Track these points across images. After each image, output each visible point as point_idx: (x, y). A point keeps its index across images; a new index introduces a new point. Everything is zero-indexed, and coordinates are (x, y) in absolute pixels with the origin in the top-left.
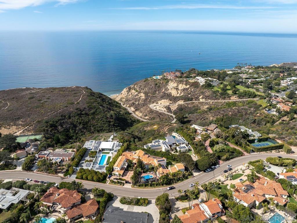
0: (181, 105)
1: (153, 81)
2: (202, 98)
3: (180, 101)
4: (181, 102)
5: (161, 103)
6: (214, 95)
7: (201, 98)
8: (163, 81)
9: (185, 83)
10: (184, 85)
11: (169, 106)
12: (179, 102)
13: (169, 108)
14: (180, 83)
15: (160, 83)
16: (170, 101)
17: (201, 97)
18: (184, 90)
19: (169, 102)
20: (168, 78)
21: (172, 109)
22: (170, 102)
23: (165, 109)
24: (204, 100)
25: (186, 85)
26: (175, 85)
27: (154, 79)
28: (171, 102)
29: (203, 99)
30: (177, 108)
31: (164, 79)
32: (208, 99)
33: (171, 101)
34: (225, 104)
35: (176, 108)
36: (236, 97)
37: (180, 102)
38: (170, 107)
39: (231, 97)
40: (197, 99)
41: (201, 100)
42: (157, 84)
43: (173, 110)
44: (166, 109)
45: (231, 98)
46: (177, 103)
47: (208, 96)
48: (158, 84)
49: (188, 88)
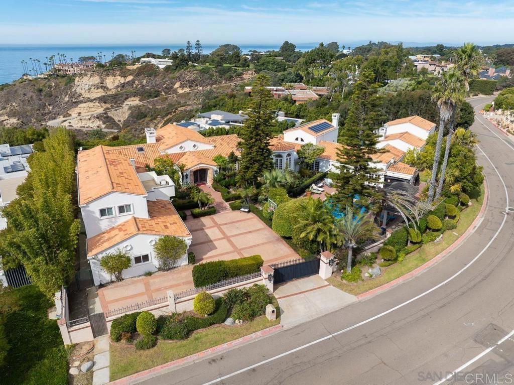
0: (137, 107)
1: (29, 84)
2: (182, 86)
3: (130, 99)
4: (135, 102)
5: (80, 113)
6: (207, 76)
7: (180, 87)
8: (58, 81)
9: (118, 73)
10: (119, 78)
11: (106, 113)
12: (129, 103)
13: (108, 117)
14: (108, 75)
15: (50, 87)
16: (103, 104)
17: (177, 85)
18: (123, 86)
19: (102, 107)
20: (68, 73)
21: (116, 119)
22: (105, 107)
23: (98, 123)
24: (187, 90)
25: (125, 77)
26: (96, 80)
27: (30, 80)
28: (108, 106)
29: (184, 87)
30: (131, 115)
31: (58, 75)
32: (197, 85)
33: (105, 103)
34: (238, 88)
35: (127, 117)
36: (252, 74)
37: (131, 103)
38: (110, 114)
39: (243, 74)
40: (170, 89)
41: (181, 91)
42: (41, 91)
43: (119, 121)
44: (101, 122)
45: (244, 76)
46: (124, 105)
47: (194, 81)
48: (44, 89)
49: (133, 81)
